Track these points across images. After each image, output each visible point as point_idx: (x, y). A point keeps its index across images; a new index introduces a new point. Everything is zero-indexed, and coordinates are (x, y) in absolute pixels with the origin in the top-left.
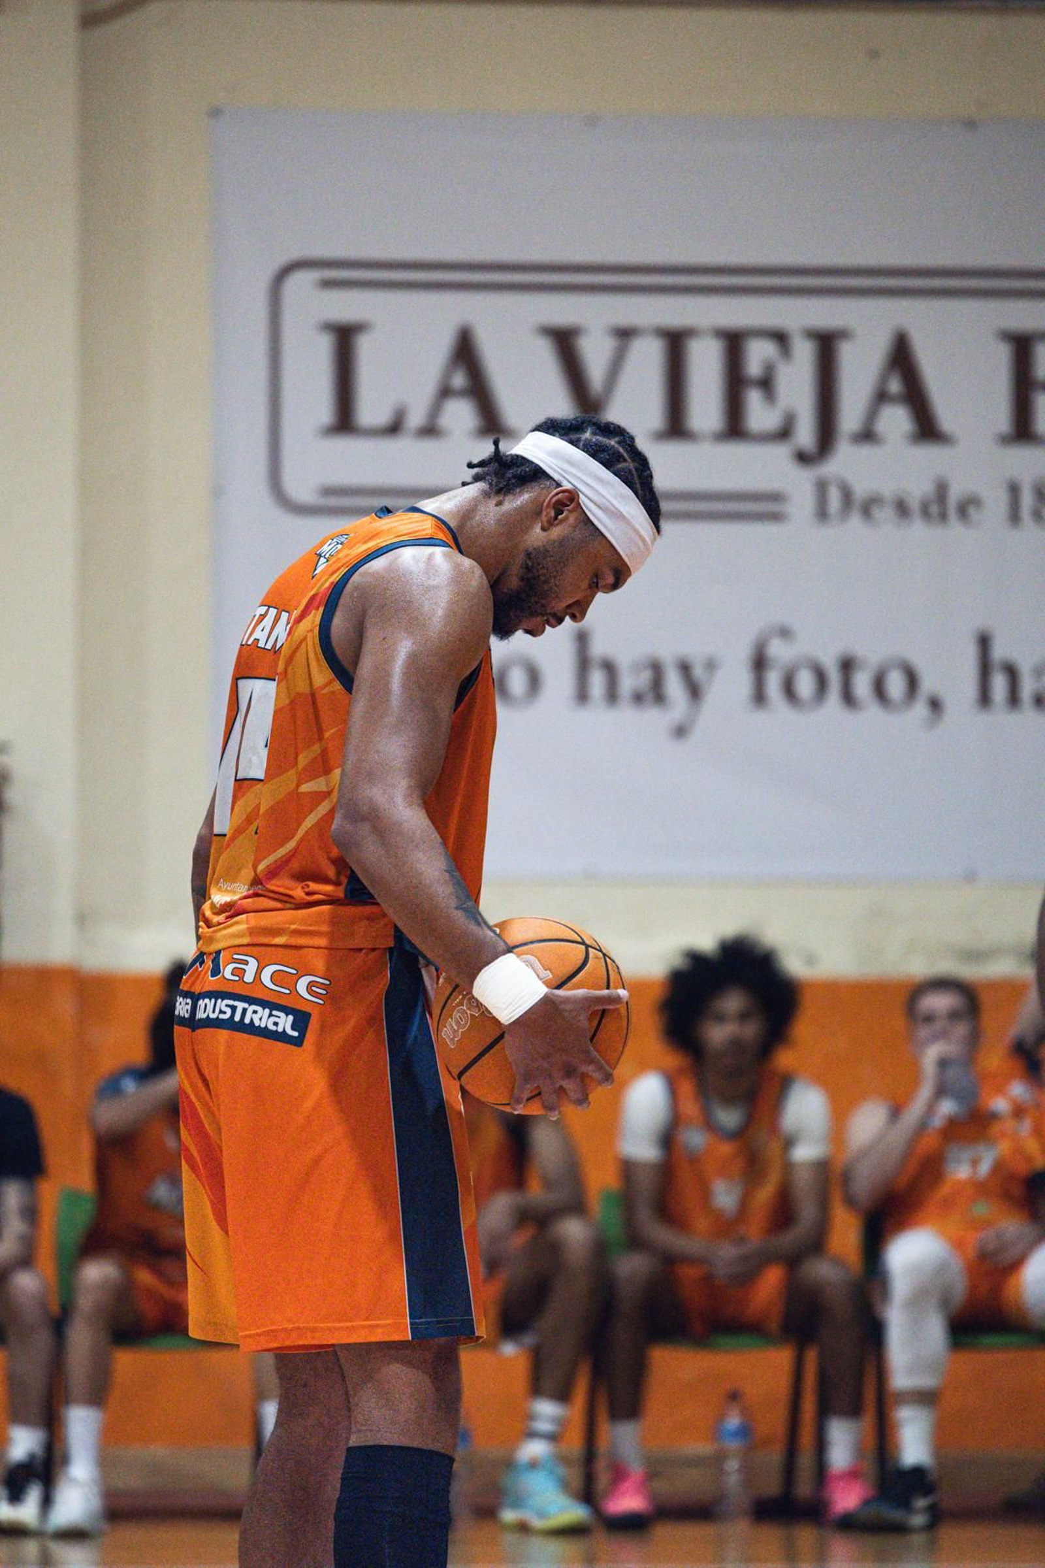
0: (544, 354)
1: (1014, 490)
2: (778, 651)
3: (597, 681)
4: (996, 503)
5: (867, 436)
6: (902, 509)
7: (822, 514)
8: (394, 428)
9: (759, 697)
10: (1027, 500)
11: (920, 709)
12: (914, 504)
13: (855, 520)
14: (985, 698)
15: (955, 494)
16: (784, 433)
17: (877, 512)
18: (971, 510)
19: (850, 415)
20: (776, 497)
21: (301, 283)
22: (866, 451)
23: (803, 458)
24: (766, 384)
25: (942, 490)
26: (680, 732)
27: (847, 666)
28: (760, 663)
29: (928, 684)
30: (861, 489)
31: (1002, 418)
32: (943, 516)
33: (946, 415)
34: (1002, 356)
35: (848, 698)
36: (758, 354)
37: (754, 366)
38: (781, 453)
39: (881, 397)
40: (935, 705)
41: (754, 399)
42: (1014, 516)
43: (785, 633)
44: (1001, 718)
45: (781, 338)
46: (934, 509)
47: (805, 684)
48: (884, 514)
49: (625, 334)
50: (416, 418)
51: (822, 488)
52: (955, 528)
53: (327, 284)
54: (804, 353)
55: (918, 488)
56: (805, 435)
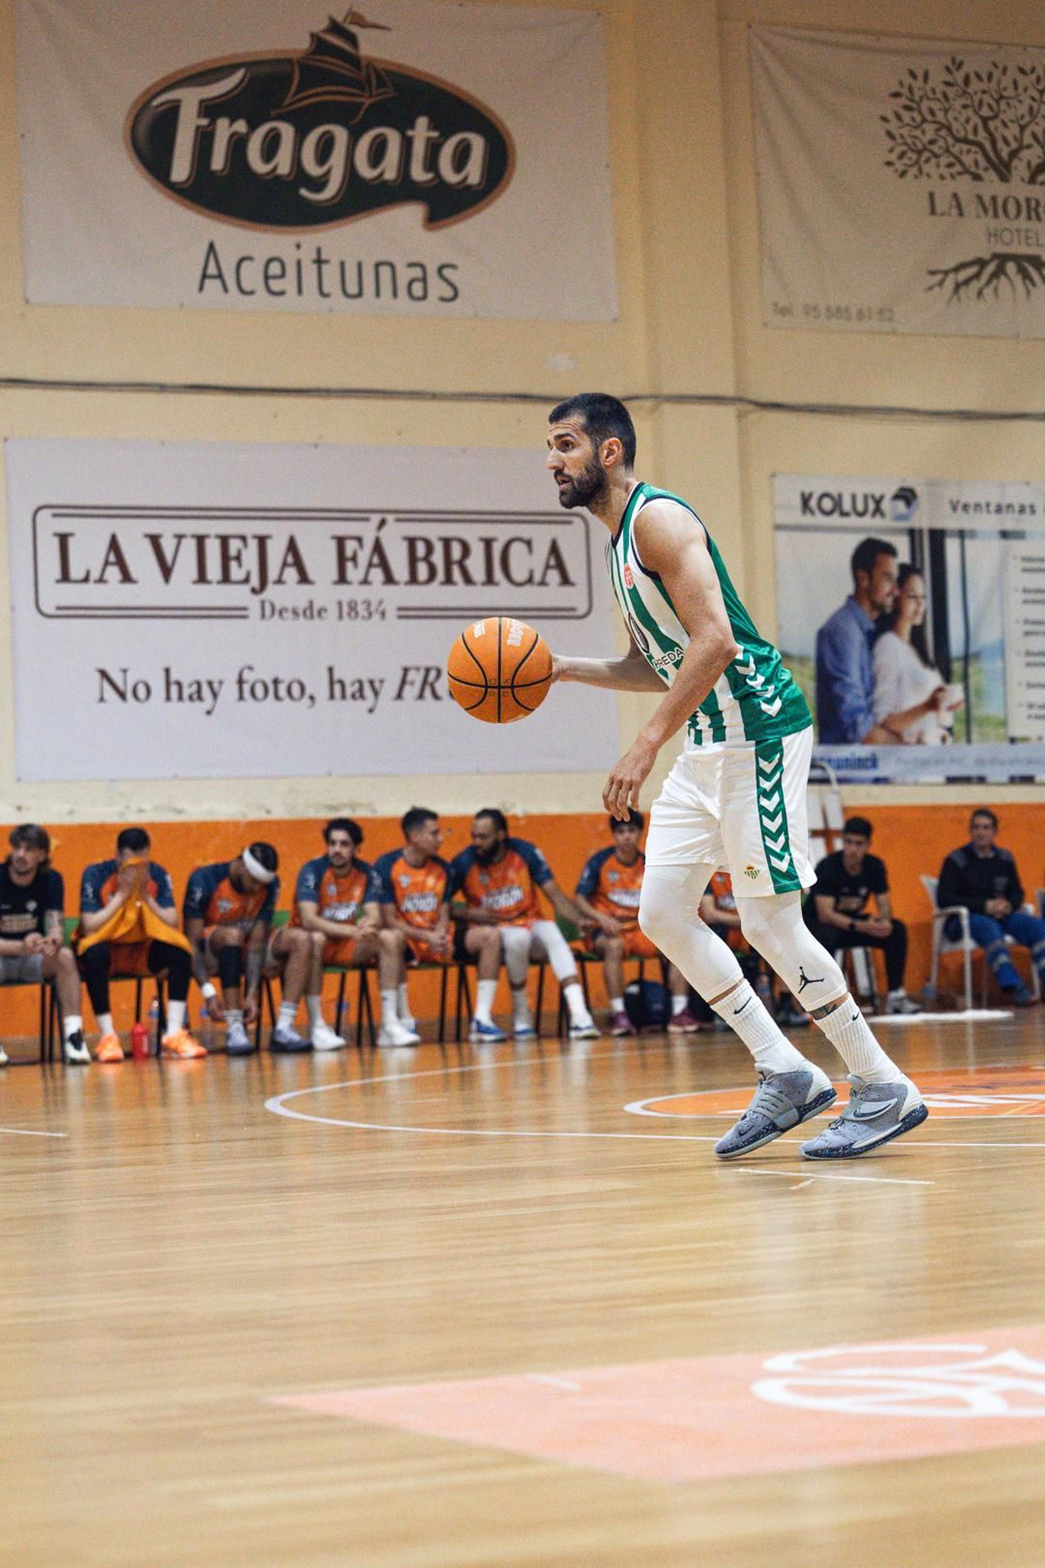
0: (147, 545)
1: (340, 604)
2: (247, 675)
3: (174, 689)
4: (333, 611)
5: (279, 581)
6: (295, 613)
7: (263, 616)
8: (86, 580)
9: (241, 697)
10: (345, 609)
11: (306, 700)
12: (300, 611)
13: (276, 616)
14: (332, 696)
15: (316, 608)
16: (246, 580)
17: (285, 615)
18: (324, 615)
19: (273, 574)
20: (245, 609)
21: (44, 515)
22: (279, 587)
23: (254, 591)
24: (238, 558)
25: (311, 604)
26: (209, 713)
27: (276, 682)
28: (241, 682)
29: (308, 691)
30: (278, 607)
31: (334, 575)
32: (312, 617)
33: (311, 574)
34: (333, 546)
35: (277, 697)
36: (234, 546)
37: (233, 552)
38: (246, 589)
39: (285, 564)
40: (312, 698)
41: (233, 565)
42: (341, 617)
43: (251, 668)
44: (338, 703)
45: (243, 538)
46: (308, 613)
47: (259, 691)
48: (289, 615)
49: (180, 537)
50: (95, 575)
51: (263, 603)
52: (317, 621)
53: (55, 515)
54: (253, 545)
55: (302, 604)
56: (255, 581)
